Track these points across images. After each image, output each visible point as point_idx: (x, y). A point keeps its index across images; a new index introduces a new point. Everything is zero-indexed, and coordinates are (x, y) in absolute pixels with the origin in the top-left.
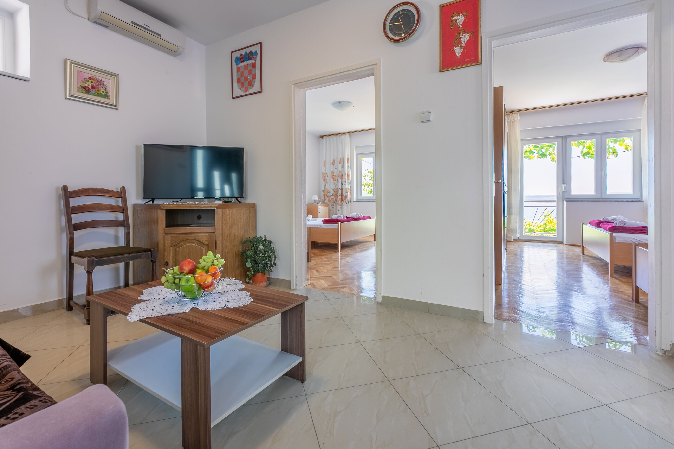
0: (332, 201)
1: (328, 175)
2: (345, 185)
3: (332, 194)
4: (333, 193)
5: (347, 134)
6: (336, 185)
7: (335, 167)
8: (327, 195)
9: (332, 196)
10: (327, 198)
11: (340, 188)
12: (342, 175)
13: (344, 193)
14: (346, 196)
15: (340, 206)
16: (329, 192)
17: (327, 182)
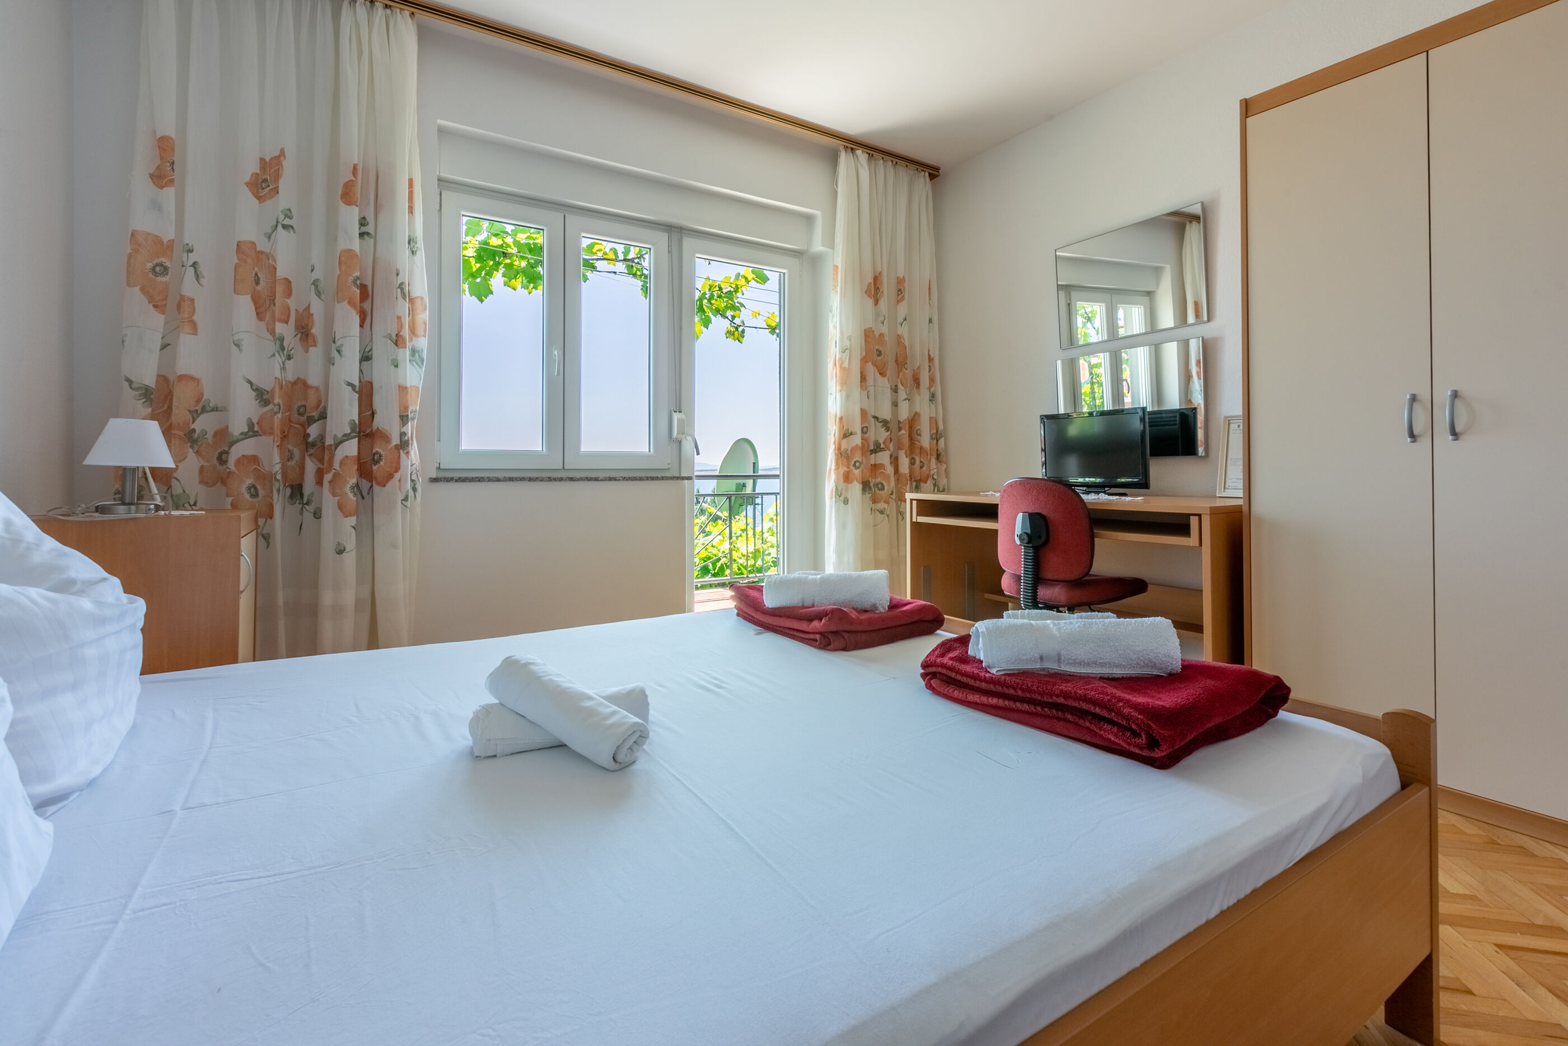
0: (249, 481)
1: (202, 269)
2: (396, 366)
3: (251, 425)
4: (255, 421)
5: (407, 13)
6: (289, 358)
7: (286, 216)
8: (194, 431)
9: (245, 436)
10: (191, 450)
11: (349, 384)
12: (365, 293)
13: (386, 419)
14: (404, 445)
15: (354, 515)
16: (204, 407)
17: (195, 318)
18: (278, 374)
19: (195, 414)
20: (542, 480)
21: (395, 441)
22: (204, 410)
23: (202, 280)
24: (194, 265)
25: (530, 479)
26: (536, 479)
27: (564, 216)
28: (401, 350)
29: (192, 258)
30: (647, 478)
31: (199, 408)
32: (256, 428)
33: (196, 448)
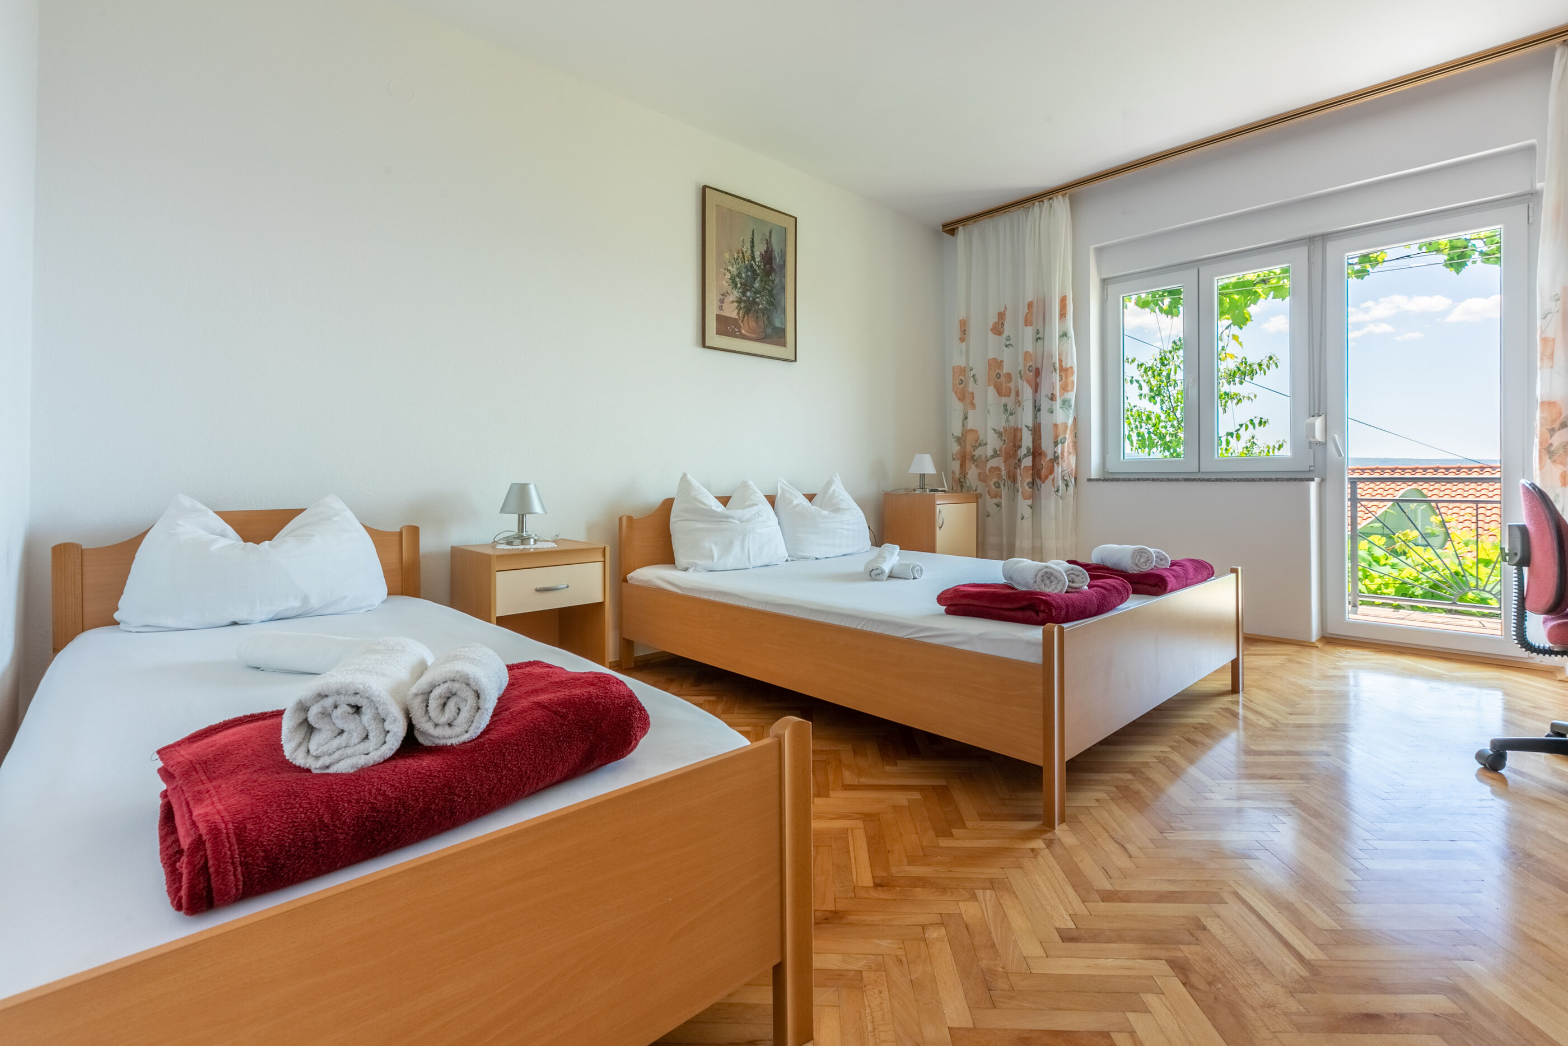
0: (994, 480)
1: (977, 377)
2: (1052, 412)
3: (995, 451)
4: (998, 449)
5: (1060, 196)
6: (1011, 414)
7: (1007, 340)
8: (974, 455)
9: (992, 457)
10: (973, 465)
11: (1027, 426)
12: (1038, 373)
13: (1046, 445)
14: (1056, 459)
15: (1030, 499)
16: (980, 444)
17: (974, 401)
18: (1004, 424)
19: (975, 448)
20: (1162, 480)
21: (1050, 456)
22: (980, 445)
23: (977, 383)
24: (974, 376)
25: (1153, 480)
26: (1157, 480)
27: (1198, 270)
28: (1054, 402)
29: (972, 373)
30: (1260, 480)
31: (977, 444)
32: (998, 453)
33: (976, 464)
